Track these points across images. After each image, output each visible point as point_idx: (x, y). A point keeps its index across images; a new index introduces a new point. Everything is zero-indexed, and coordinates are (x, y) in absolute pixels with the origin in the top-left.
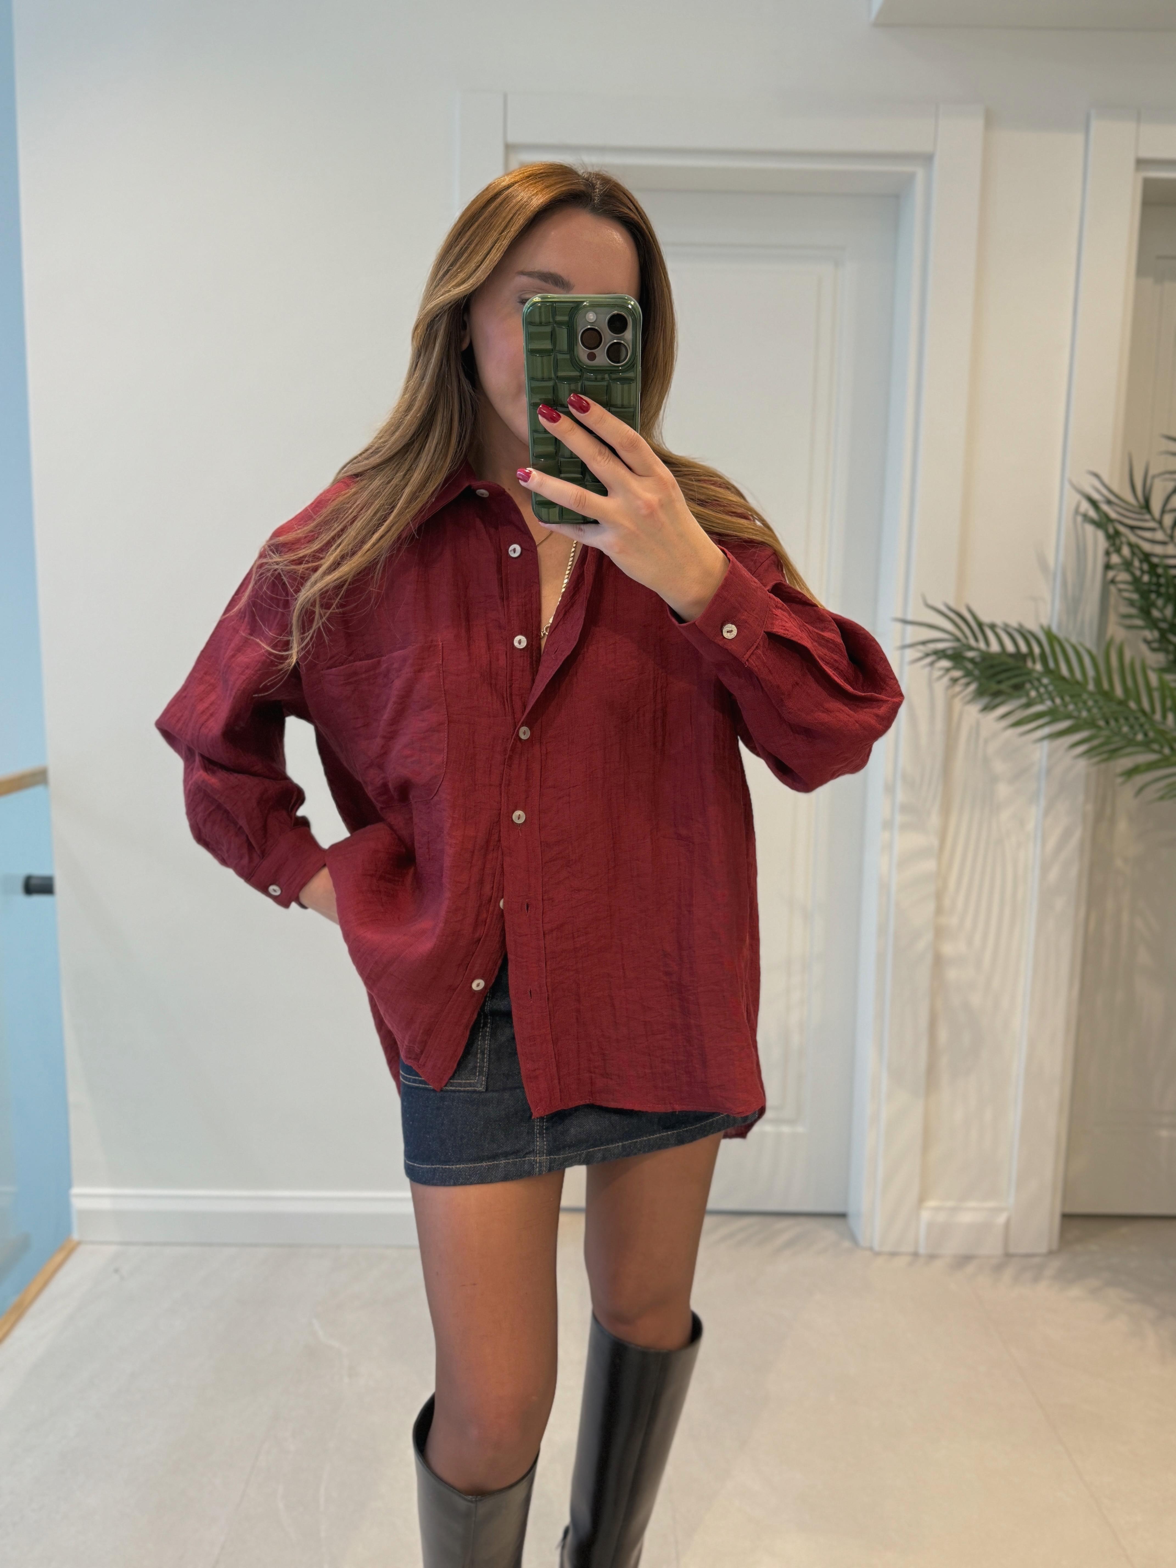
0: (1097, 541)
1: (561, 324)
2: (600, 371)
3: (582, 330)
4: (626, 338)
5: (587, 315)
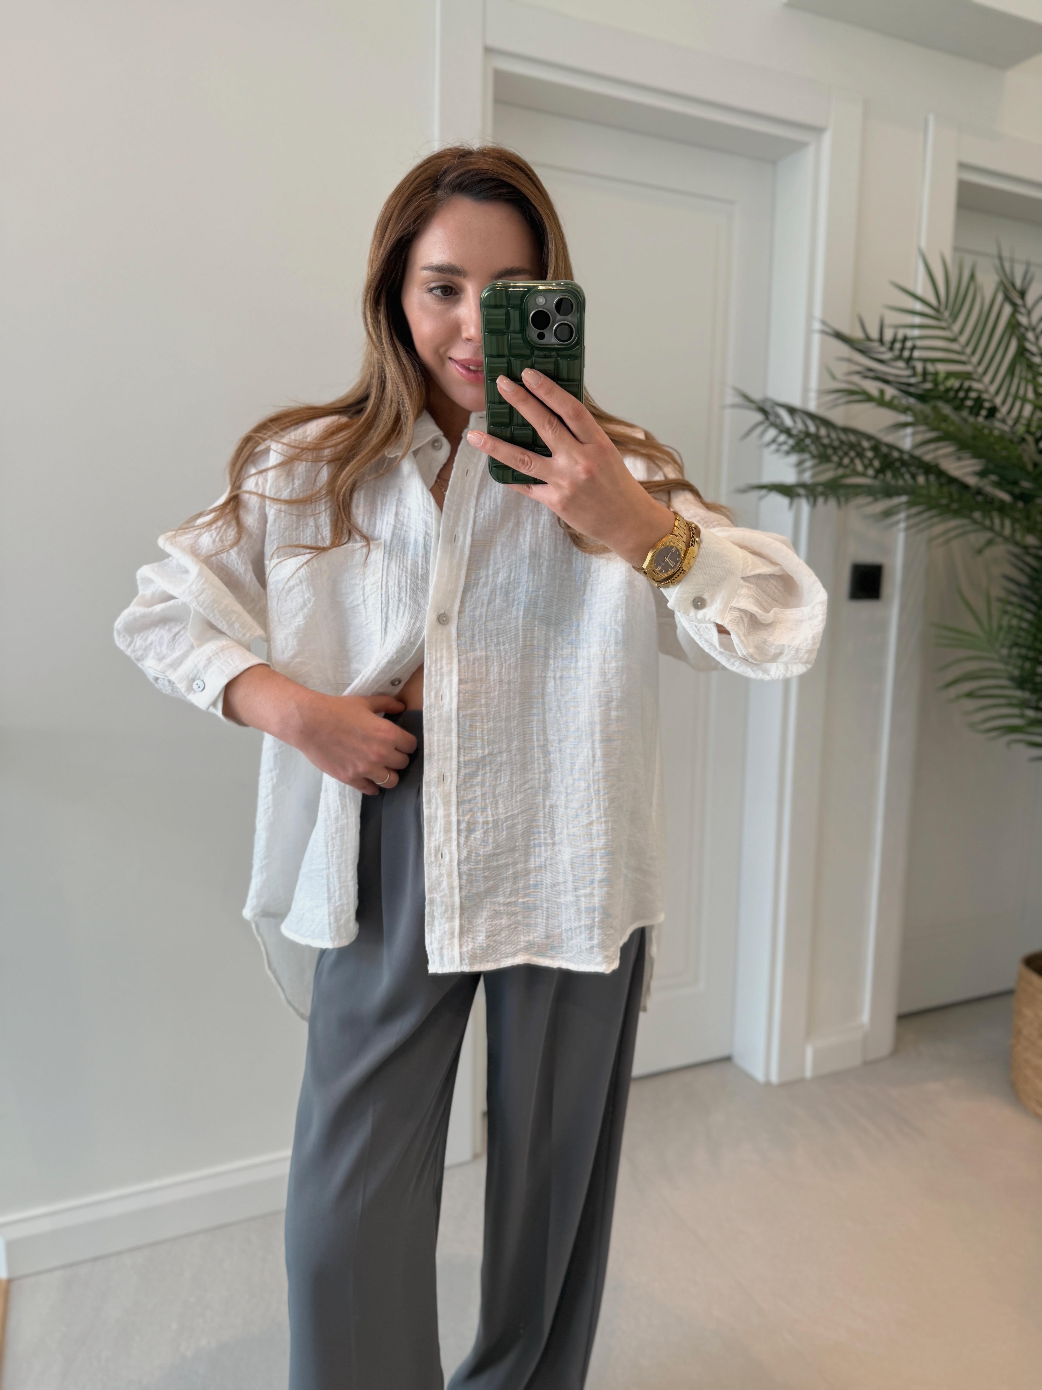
1: (514, 307)
2: (548, 349)
3: (533, 313)
4: (572, 319)
5: (537, 299)
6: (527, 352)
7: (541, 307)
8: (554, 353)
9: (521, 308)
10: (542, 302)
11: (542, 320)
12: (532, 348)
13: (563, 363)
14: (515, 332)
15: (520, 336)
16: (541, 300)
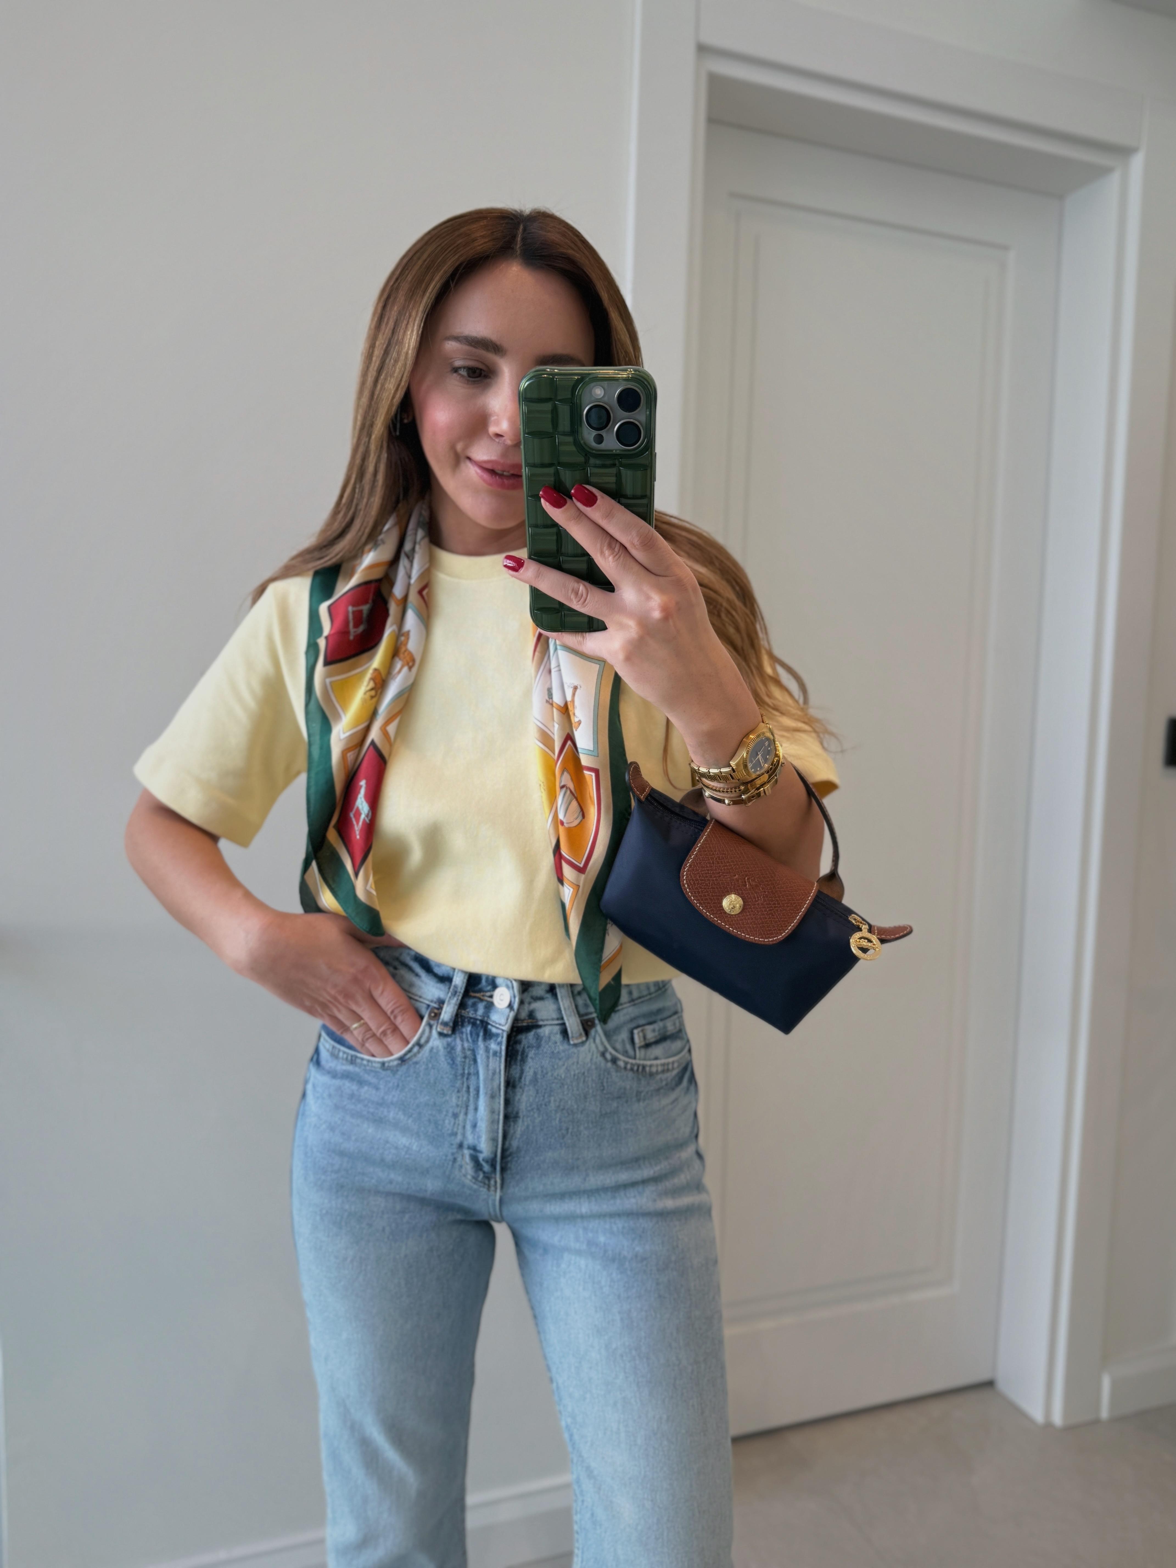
1: (563, 401)
2: (608, 456)
3: (587, 408)
4: (639, 416)
5: (593, 391)
6: (581, 459)
7: (599, 399)
8: (615, 461)
9: (571, 403)
10: (600, 395)
11: (600, 417)
12: (586, 455)
13: (627, 475)
14: (565, 434)
15: (570, 439)
16: (599, 392)
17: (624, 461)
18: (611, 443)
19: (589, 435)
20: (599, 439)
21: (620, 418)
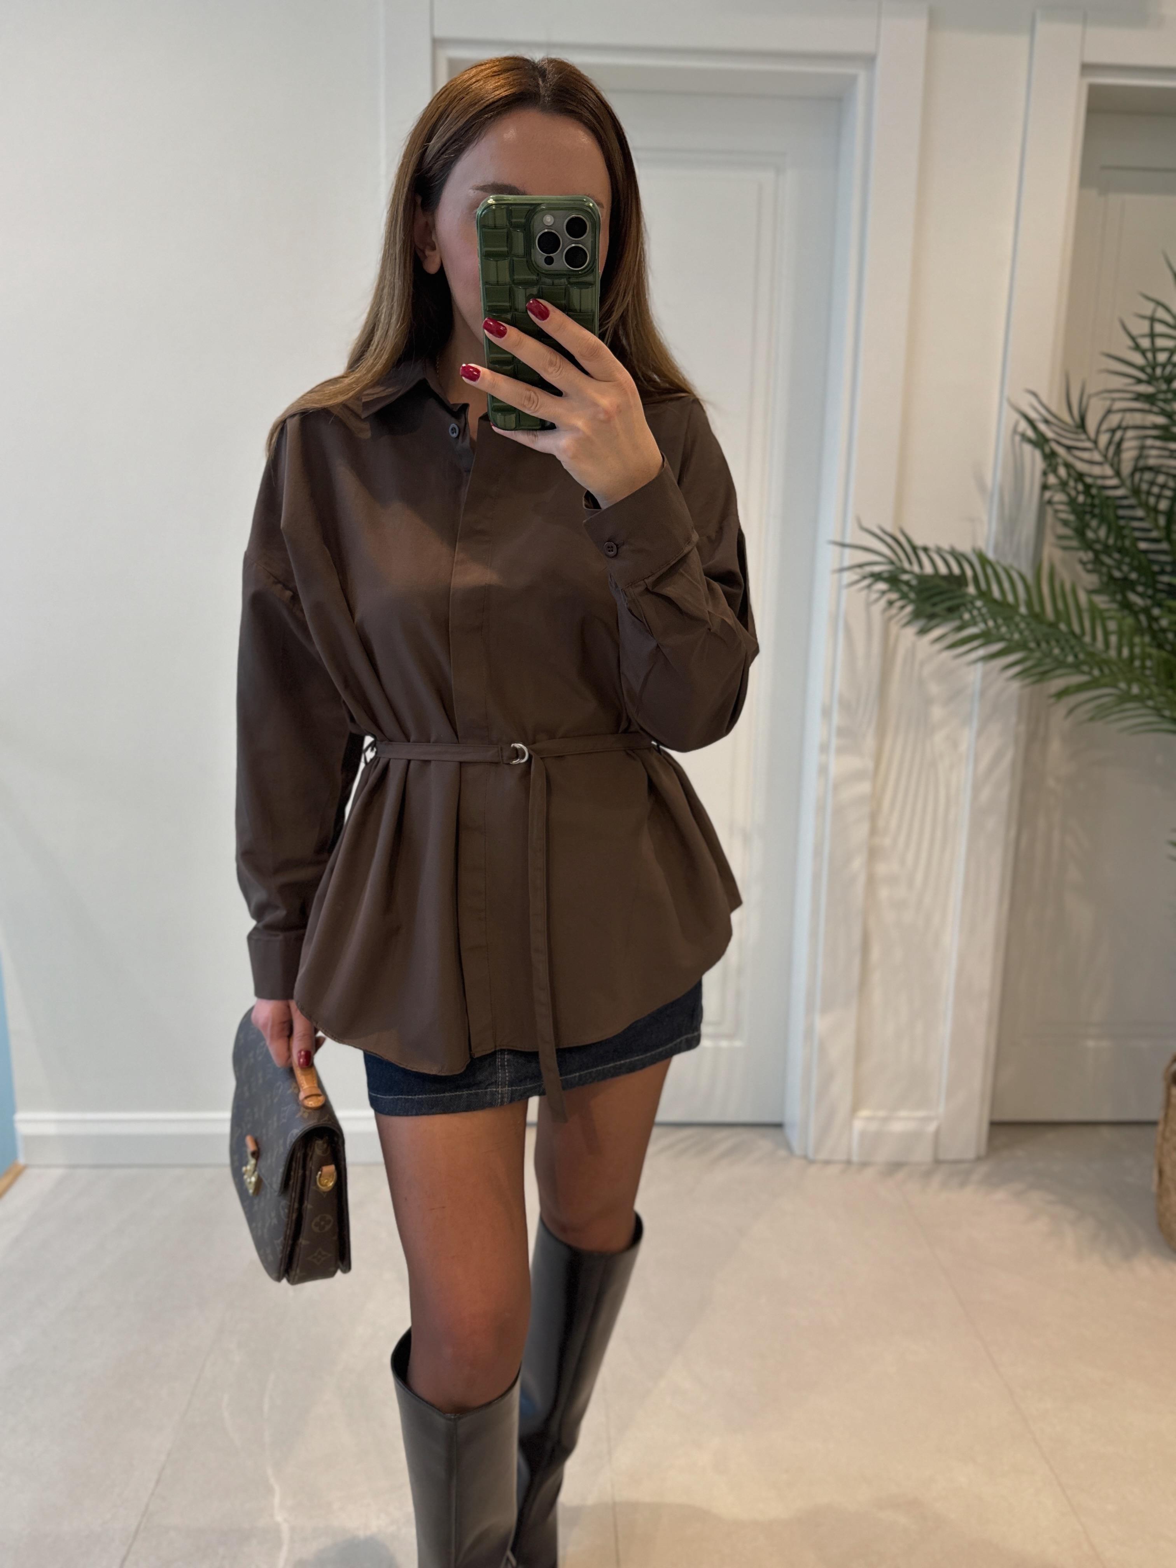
0: (1034, 460)
1: (516, 226)
2: (558, 275)
3: (539, 235)
4: (585, 242)
5: (544, 218)
6: (535, 277)
7: (548, 227)
8: (564, 281)
9: (525, 230)
10: (548, 222)
11: (550, 242)
12: (538, 275)
13: (575, 292)
14: (518, 256)
15: (525, 259)
16: (549, 219)
17: (573, 280)
18: (560, 263)
19: (539, 256)
20: (549, 261)
21: (567, 243)
